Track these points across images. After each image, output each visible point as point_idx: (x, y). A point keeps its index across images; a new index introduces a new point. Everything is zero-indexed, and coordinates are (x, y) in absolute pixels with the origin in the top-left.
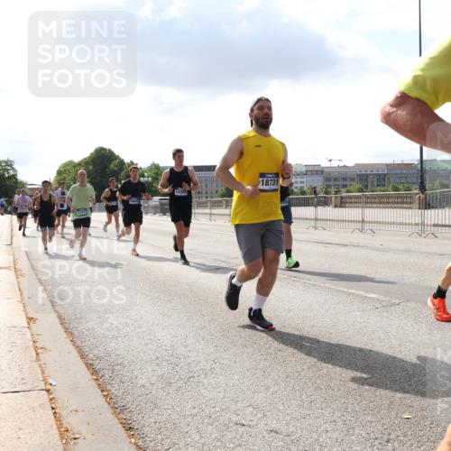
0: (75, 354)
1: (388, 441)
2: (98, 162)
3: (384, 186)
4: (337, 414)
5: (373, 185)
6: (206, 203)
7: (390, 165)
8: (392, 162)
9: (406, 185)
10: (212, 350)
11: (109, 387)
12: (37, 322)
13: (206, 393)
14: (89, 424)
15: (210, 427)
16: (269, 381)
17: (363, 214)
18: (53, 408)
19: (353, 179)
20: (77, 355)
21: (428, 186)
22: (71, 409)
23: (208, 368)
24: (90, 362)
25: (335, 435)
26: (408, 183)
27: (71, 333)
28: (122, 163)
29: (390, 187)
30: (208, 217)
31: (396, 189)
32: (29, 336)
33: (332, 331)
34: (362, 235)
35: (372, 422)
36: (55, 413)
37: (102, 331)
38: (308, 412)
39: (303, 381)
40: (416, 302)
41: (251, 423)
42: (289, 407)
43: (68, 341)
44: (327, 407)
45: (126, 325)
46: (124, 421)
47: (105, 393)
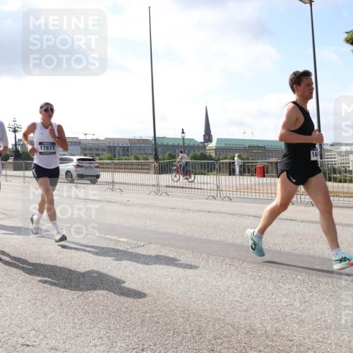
1: (143, 350)
3: (128, 155)
4: (103, 332)
5: (119, 155)
7: (132, 140)
8: (133, 138)
9: (144, 156)
16: (46, 309)
17: (113, 177)
19: (104, 150)
21: (160, 157)
25: (102, 348)
26: (146, 154)
29: (132, 157)
31: (137, 158)
34: (113, 193)
35: (129, 336)
38: (80, 332)
39: (74, 307)
40: (156, 244)
41: (35, 343)
42: (64, 329)
44: (94, 327)
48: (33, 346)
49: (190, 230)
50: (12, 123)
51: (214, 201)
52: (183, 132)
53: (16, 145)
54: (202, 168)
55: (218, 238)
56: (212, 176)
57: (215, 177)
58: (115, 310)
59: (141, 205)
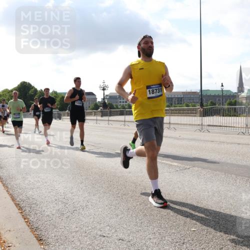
1: (183, 244)
2: (22, 90)
3: (181, 104)
4: (156, 229)
5: (175, 103)
7: (184, 93)
8: (185, 91)
9: (193, 104)
10: (87, 195)
11: (28, 217)
13: (84, 219)
14: (17, 238)
15: (86, 238)
16: (118, 212)
17: (170, 120)
20: (10, 199)
21: (204, 104)
22: (6, 230)
23: (85, 205)
24: (18, 203)
25: (155, 241)
26: (195, 102)
27: (7, 187)
28: (36, 90)
29: (184, 105)
31: (187, 106)
34: (169, 131)
35: (175, 233)
37: (24, 185)
38: (140, 229)
39: (137, 211)
40: (198, 167)
41: (109, 235)
42: (129, 226)
43: (5, 191)
44: (150, 225)
45: (39, 182)
46: (37, 236)
47: (26, 220)
48: (107, 237)
49: (223, 158)
50: (102, 84)
51: (243, 136)
52: (222, 86)
53: (104, 99)
54: (235, 111)
55: (245, 163)
56: (243, 118)
57: (245, 118)
58: (165, 214)
59: (189, 139)
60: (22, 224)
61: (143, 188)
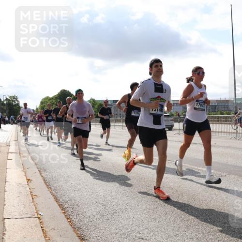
0: (52, 199)
2: (62, 97)
3: (215, 112)
4: (194, 234)
5: (210, 111)
6: (120, 120)
7: (219, 100)
9: (228, 112)
10: (125, 199)
11: (71, 217)
12: (32, 182)
13: (123, 222)
14: (61, 236)
15: (125, 240)
18: (42, 227)
20: (54, 199)
22: (51, 228)
23: (124, 208)
24: (61, 203)
26: (229, 110)
29: (219, 112)
30: (121, 127)
31: (222, 114)
32: (28, 189)
33: (190, 190)
35: (212, 239)
36: (43, 230)
37: (67, 187)
38: (178, 233)
39: (175, 216)
40: (235, 175)
42: (167, 230)
43: (49, 192)
44: (188, 230)
45: (79, 184)
46: (79, 235)
47: (69, 220)
48: (146, 239)
59: (224, 147)
60: (65, 223)
61: (180, 193)
